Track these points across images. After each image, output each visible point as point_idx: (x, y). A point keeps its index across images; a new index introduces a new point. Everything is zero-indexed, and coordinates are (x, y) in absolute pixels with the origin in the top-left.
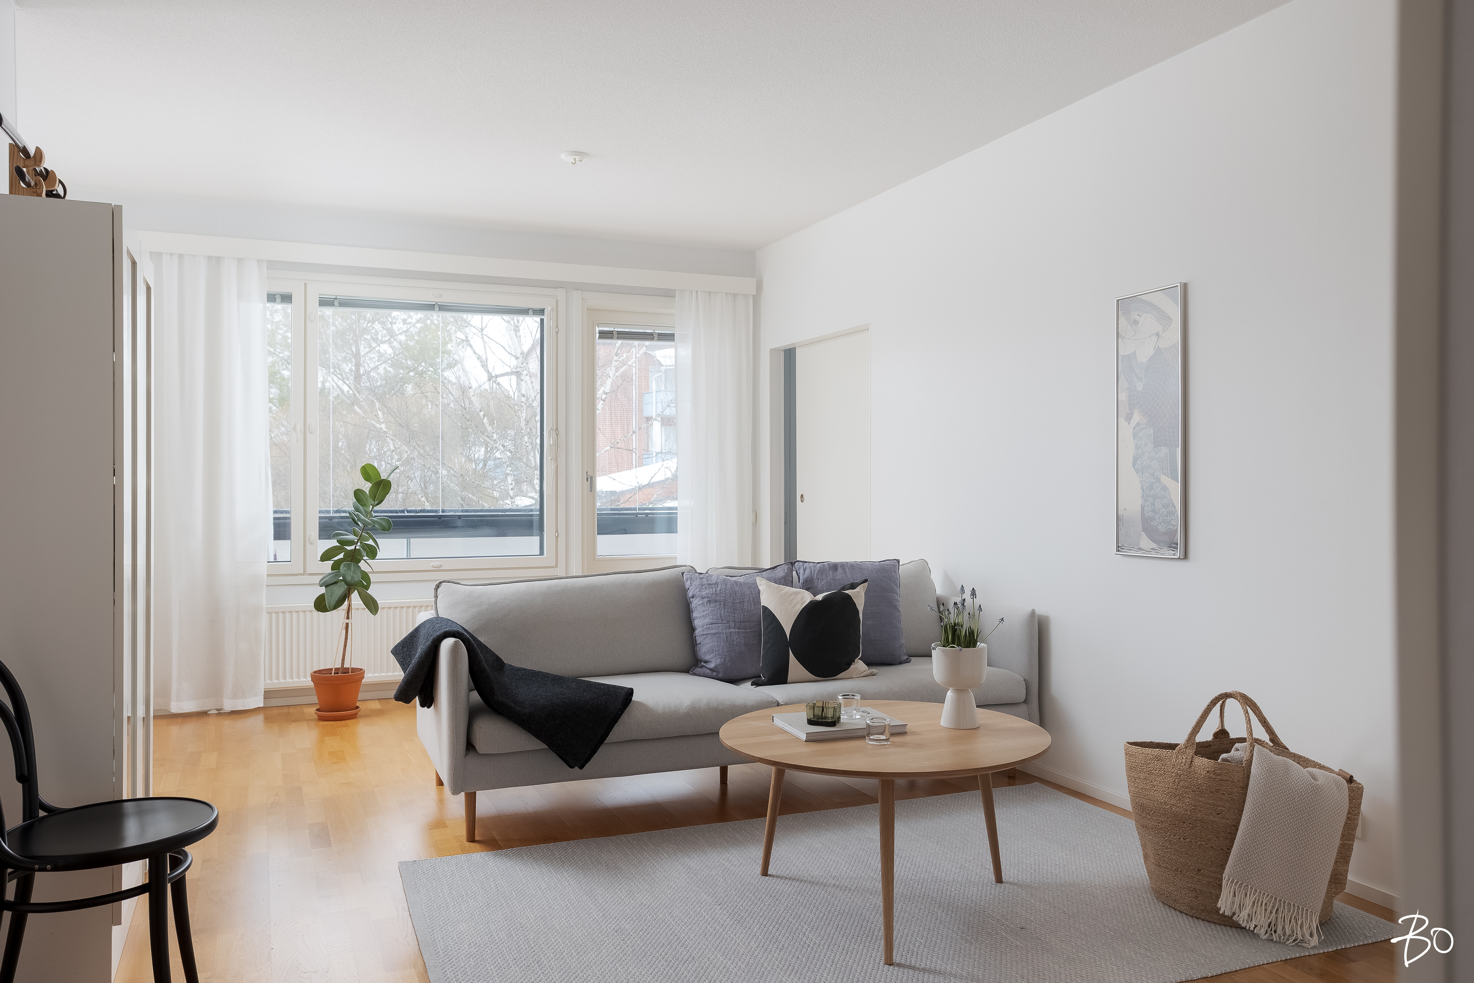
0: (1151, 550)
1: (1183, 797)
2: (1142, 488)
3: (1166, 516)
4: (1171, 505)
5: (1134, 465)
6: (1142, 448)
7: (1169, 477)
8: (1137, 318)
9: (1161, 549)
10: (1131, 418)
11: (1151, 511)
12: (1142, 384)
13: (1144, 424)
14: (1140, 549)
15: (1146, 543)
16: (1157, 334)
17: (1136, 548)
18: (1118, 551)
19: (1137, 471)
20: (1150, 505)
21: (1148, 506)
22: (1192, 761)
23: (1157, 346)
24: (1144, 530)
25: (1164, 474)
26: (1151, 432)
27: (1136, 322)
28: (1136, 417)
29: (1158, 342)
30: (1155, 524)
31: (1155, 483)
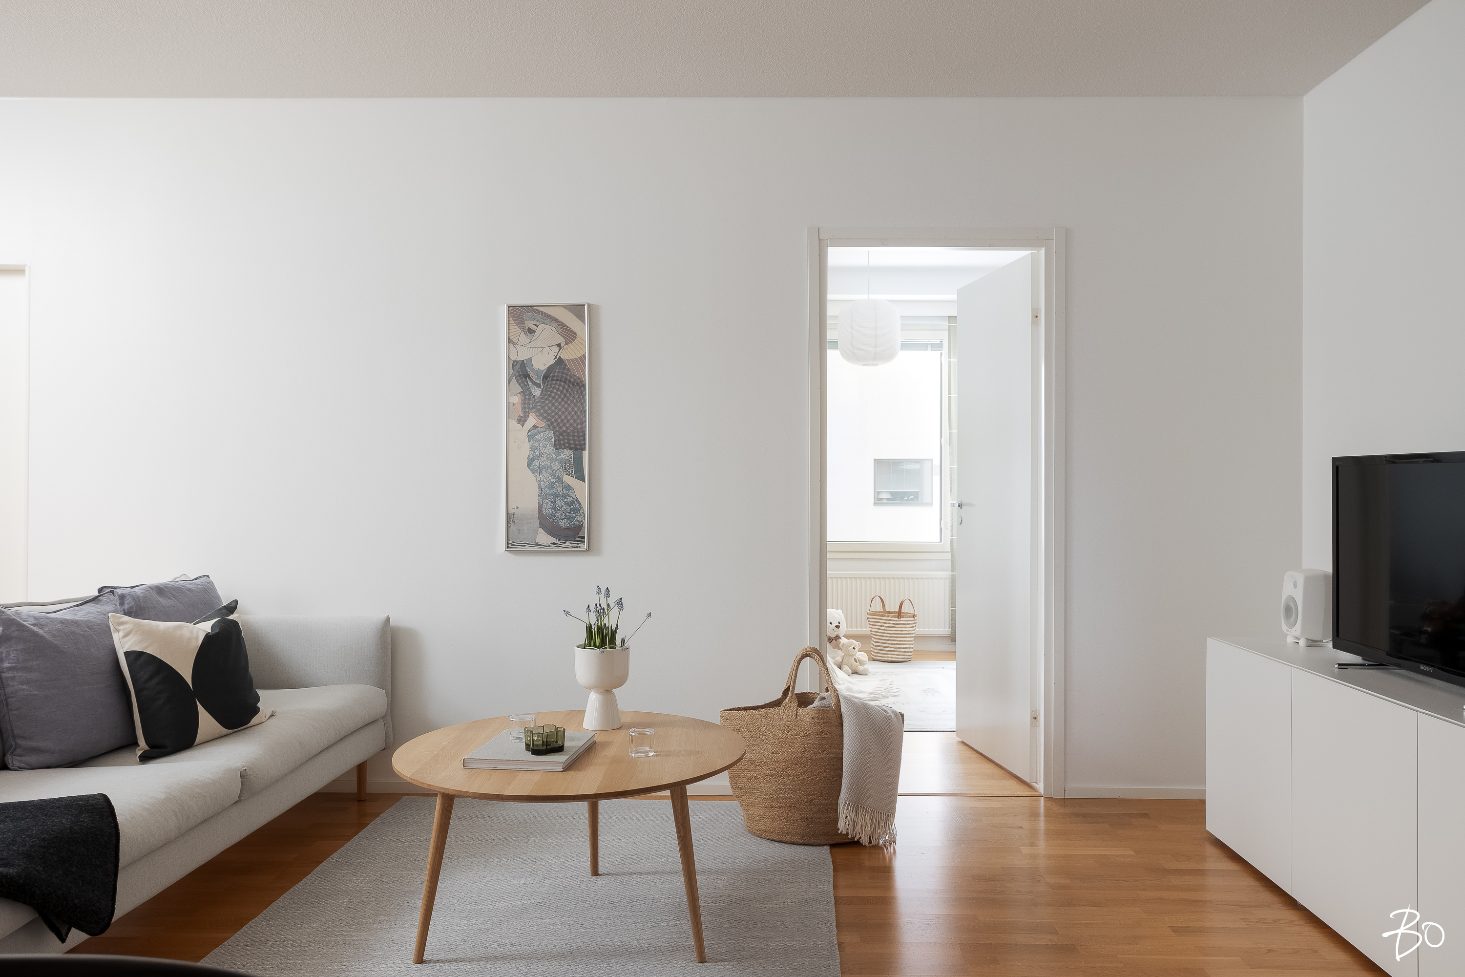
0: (551, 545)
1: (793, 743)
2: (540, 487)
3: (569, 513)
4: (576, 502)
5: (529, 465)
6: (539, 450)
7: (573, 477)
8: (534, 327)
9: (563, 543)
10: (525, 421)
11: (552, 508)
12: (540, 389)
13: (542, 427)
14: (537, 544)
15: (544, 538)
16: (559, 345)
17: (531, 543)
18: (508, 547)
19: (533, 471)
20: (550, 503)
21: (547, 503)
22: (797, 713)
23: (558, 356)
24: (542, 526)
25: (568, 474)
26: (552, 434)
27: (531, 331)
28: (532, 420)
29: (560, 353)
30: (556, 521)
31: (556, 482)
